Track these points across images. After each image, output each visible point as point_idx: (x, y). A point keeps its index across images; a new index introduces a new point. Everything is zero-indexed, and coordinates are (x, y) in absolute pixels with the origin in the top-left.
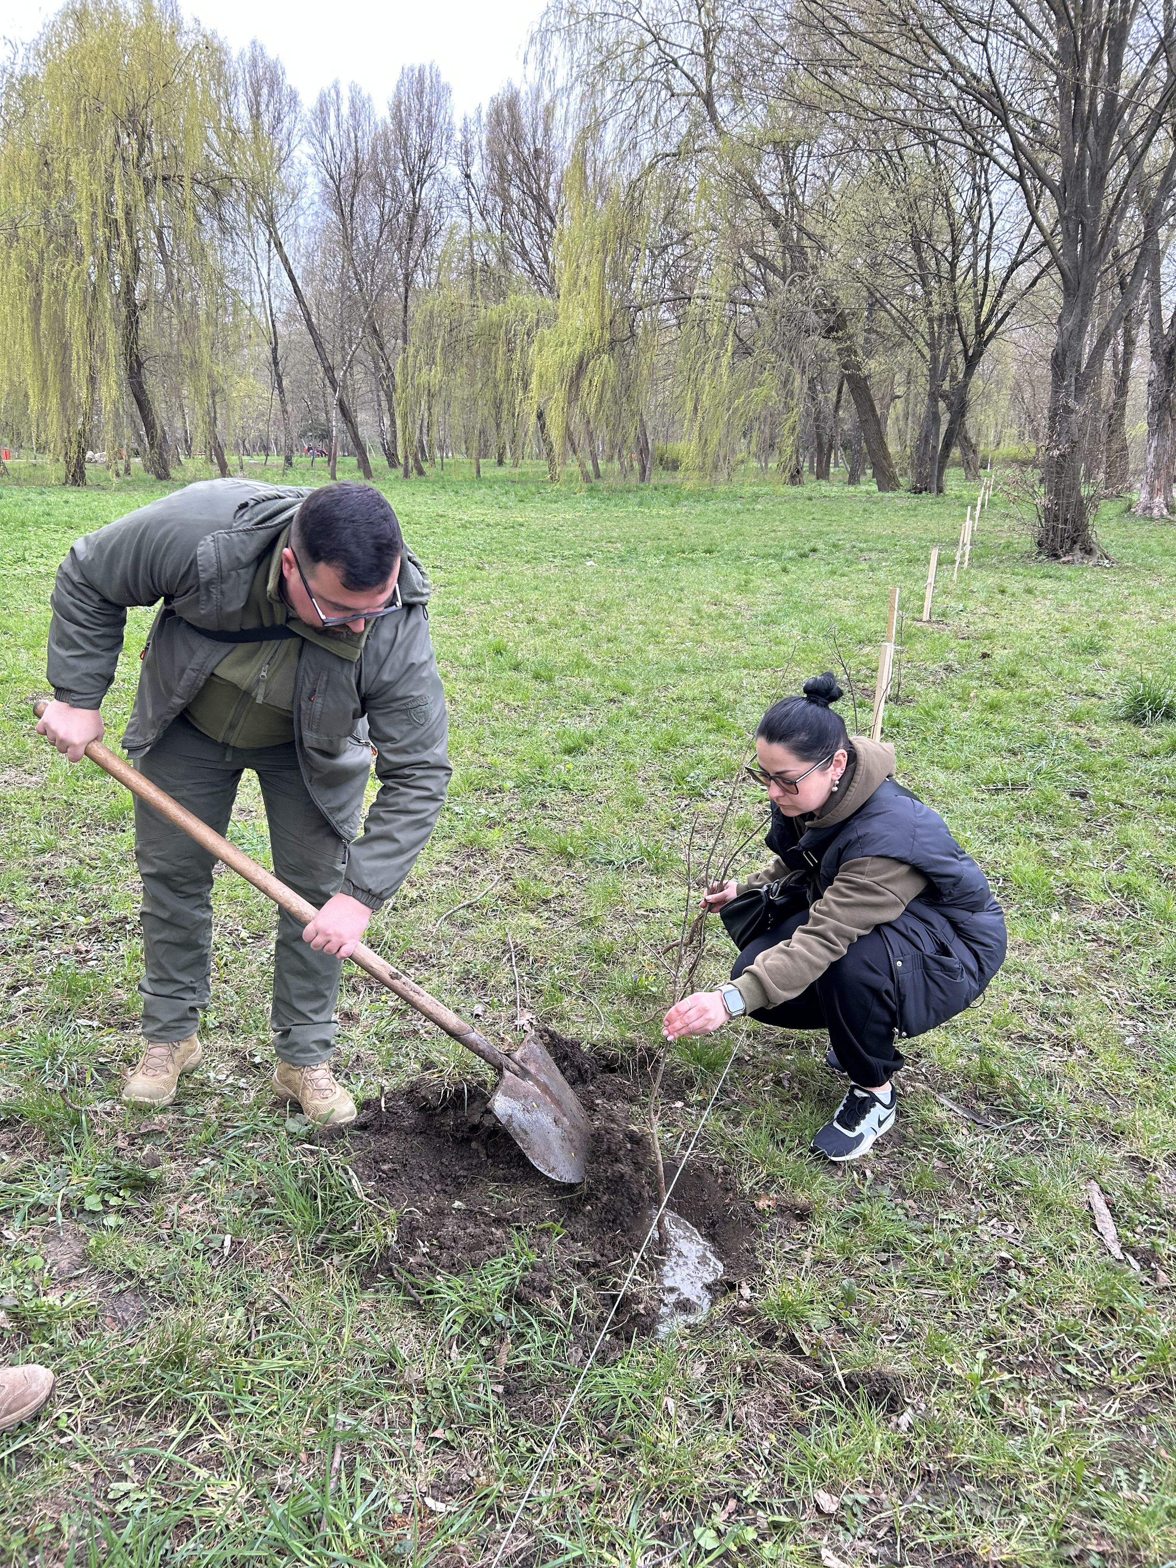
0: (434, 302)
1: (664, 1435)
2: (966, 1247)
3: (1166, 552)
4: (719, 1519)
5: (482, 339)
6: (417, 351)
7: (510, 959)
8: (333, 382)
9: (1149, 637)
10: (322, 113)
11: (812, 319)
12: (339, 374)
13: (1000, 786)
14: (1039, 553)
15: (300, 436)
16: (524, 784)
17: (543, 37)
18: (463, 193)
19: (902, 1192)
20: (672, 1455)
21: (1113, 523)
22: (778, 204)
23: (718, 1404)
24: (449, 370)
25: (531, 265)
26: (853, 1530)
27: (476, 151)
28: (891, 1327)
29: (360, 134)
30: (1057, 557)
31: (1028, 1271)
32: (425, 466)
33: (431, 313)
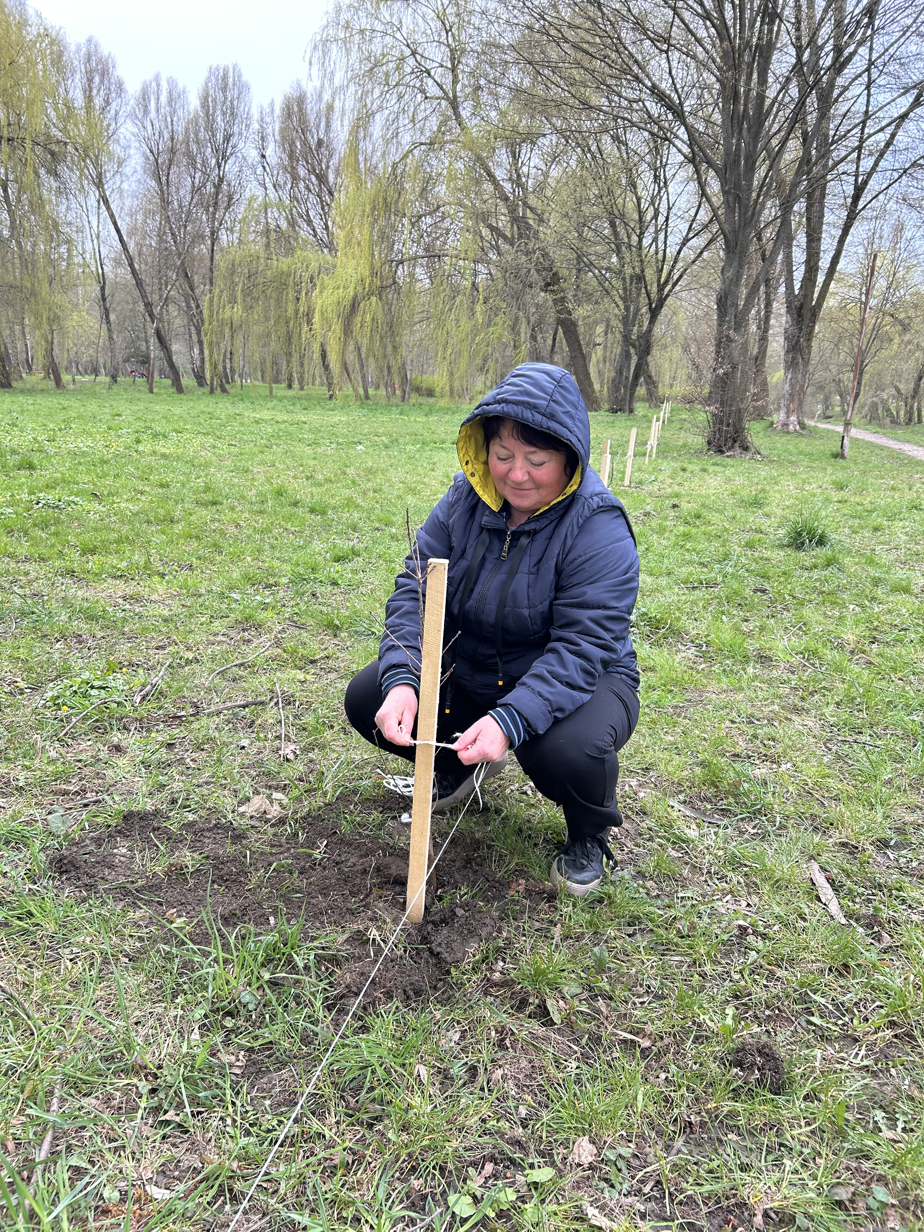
0: (236, 254)
1: (416, 1100)
2: (706, 918)
3: (801, 453)
4: (475, 1184)
5: (275, 284)
6: (221, 291)
7: (277, 704)
8: (151, 315)
9: (797, 499)
10: (144, 98)
11: (534, 276)
12: (156, 311)
13: (696, 585)
14: (709, 450)
15: (125, 361)
16: (298, 580)
17: (324, 45)
18: (260, 170)
19: (640, 875)
20: (424, 1120)
21: (761, 435)
22: (508, 186)
23: (473, 1071)
24: (249, 308)
25: (314, 230)
26: (618, 1186)
27: (270, 138)
28: (641, 990)
29: (175, 119)
30: (721, 452)
31: (764, 936)
32: (227, 386)
33: (234, 261)
